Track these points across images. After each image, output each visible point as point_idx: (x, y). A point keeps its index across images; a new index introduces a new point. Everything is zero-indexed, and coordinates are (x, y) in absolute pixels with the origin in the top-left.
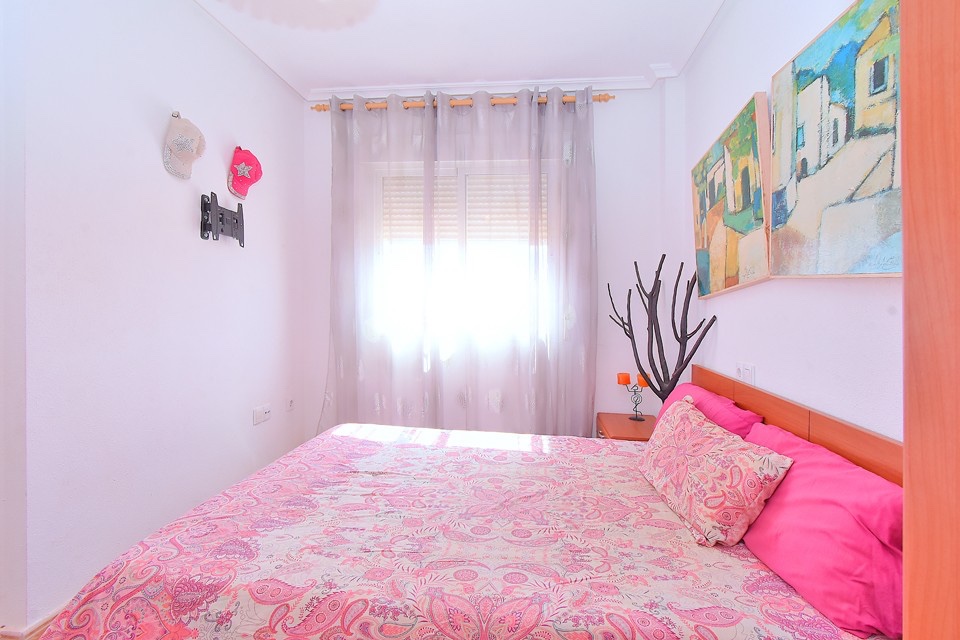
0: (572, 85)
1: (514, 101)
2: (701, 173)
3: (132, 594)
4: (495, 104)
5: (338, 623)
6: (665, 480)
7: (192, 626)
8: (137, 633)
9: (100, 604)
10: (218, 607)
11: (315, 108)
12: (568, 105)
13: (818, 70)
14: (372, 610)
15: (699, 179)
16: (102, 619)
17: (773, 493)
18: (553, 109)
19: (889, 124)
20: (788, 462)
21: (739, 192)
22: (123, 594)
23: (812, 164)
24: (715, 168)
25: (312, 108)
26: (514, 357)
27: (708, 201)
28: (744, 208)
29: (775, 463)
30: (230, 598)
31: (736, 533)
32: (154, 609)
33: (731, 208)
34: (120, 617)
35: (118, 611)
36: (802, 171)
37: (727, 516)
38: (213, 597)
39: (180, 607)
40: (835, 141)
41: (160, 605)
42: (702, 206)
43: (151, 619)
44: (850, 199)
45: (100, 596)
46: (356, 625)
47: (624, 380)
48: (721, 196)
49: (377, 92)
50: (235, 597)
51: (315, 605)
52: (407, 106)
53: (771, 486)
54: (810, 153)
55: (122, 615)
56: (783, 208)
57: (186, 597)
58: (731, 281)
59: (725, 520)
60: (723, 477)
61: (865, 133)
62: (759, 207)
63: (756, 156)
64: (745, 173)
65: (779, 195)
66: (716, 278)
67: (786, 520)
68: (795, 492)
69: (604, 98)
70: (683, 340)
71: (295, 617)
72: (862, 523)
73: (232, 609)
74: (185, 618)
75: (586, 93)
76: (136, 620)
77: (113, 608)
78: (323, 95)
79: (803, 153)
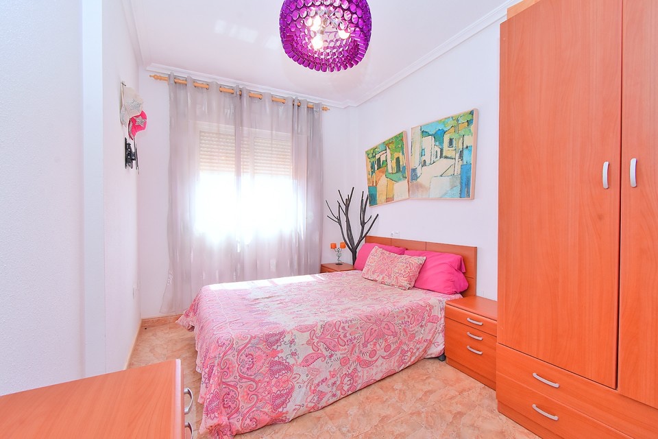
0: (313, 99)
1: (284, 101)
2: (372, 154)
3: (245, 346)
4: (275, 101)
5: (334, 329)
6: (381, 277)
7: (279, 348)
8: (255, 360)
9: (231, 355)
10: (287, 338)
11: (154, 77)
12: (310, 109)
13: (431, 133)
14: (343, 323)
15: (370, 156)
16: (235, 361)
17: (422, 268)
18: (304, 110)
19: (454, 157)
20: (425, 258)
21: (394, 165)
22: (240, 348)
23: (428, 163)
24: (381, 153)
25: (150, 76)
26: (281, 241)
27: (376, 166)
28: (397, 172)
29: (421, 259)
30: (290, 335)
31: (413, 284)
32: (259, 348)
33: (390, 171)
34: (243, 357)
35: (242, 355)
36: (424, 164)
37: (411, 279)
38: (283, 336)
39: (271, 345)
40: (437, 157)
41: (261, 346)
42: (372, 167)
43: (259, 353)
44: (441, 176)
45: (229, 353)
46: (340, 328)
47: (334, 246)
48: (384, 166)
49: (202, 77)
50: (292, 333)
51: (323, 327)
52: (222, 90)
53: (421, 266)
54: (427, 158)
55: (244, 356)
56: (416, 175)
57: (273, 339)
58: (389, 200)
59: (410, 281)
60: (407, 267)
61: (446, 157)
62: (405, 173)
63: (403, 154)
64: (398, 159)
65: (414, 170)
66: (380, 197)
67: (428, 274)
68: (429, 266)
69: (325, 109)
70: (363, 224)
71: (319, 332)
72: (451, 266)
73: (293, 337)
74: (275, 347)
75: (318, 105)
76: (252, 355)
77: (237, 355)
78: (165, 70)
79: (424, 158)
